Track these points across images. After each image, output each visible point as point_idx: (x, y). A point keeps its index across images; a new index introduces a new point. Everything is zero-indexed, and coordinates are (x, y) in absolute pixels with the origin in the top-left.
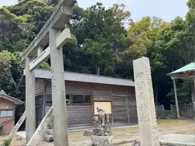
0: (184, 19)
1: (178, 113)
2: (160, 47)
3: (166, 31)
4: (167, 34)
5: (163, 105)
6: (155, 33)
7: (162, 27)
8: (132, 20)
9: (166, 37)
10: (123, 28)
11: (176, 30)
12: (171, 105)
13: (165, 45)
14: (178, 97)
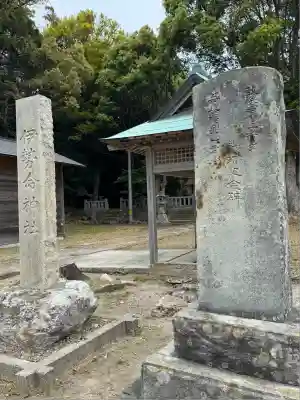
0: (156, 34)
1: (131, 213)
2: (108, 84)
3: (121, 52)
4: (124, 58)
5: (106, 200)
6: (101, 51)
7: (116, 40)
8: (52, 9)
9: (121, 63)
10: (31, 23)
11: (140, 53)
12: (121, 199)
13: (117, 81)
14: (133, 185)
